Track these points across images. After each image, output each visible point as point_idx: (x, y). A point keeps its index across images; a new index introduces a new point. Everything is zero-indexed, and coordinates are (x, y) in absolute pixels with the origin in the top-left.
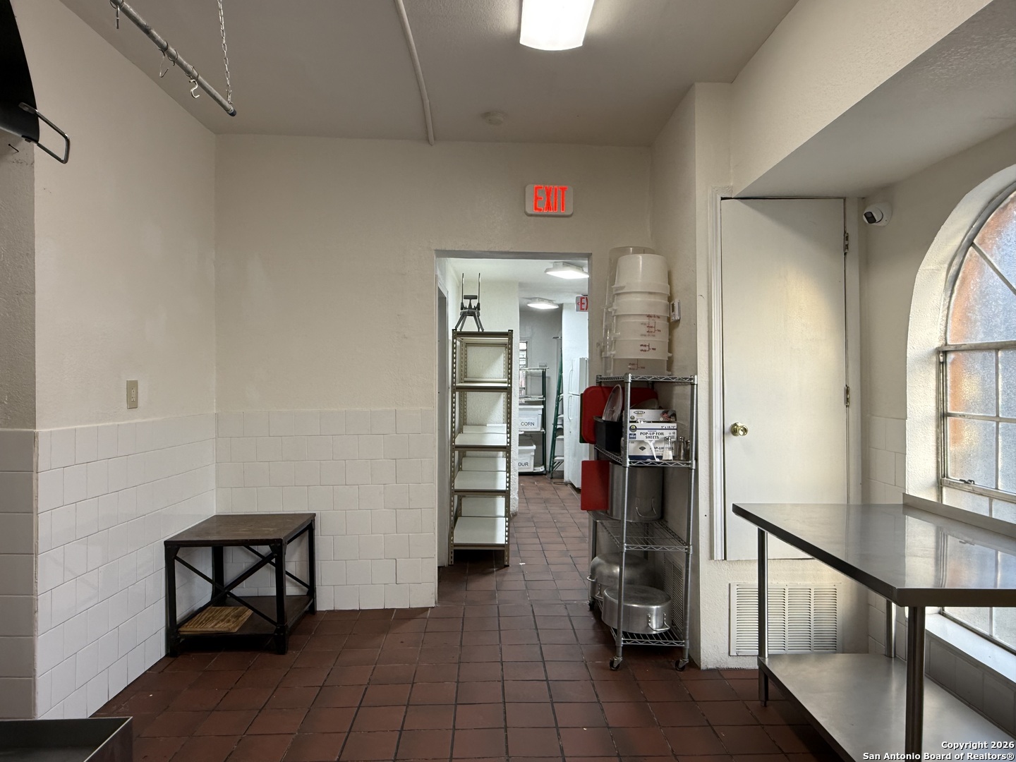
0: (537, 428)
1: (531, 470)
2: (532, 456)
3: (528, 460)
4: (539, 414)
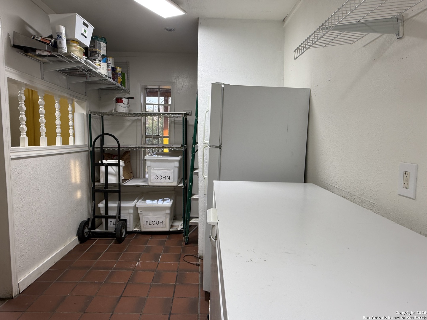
0: (173, 182)
1: (167, 229)
2: (167, 214)
3: (162, 219)
4: (175, 167)
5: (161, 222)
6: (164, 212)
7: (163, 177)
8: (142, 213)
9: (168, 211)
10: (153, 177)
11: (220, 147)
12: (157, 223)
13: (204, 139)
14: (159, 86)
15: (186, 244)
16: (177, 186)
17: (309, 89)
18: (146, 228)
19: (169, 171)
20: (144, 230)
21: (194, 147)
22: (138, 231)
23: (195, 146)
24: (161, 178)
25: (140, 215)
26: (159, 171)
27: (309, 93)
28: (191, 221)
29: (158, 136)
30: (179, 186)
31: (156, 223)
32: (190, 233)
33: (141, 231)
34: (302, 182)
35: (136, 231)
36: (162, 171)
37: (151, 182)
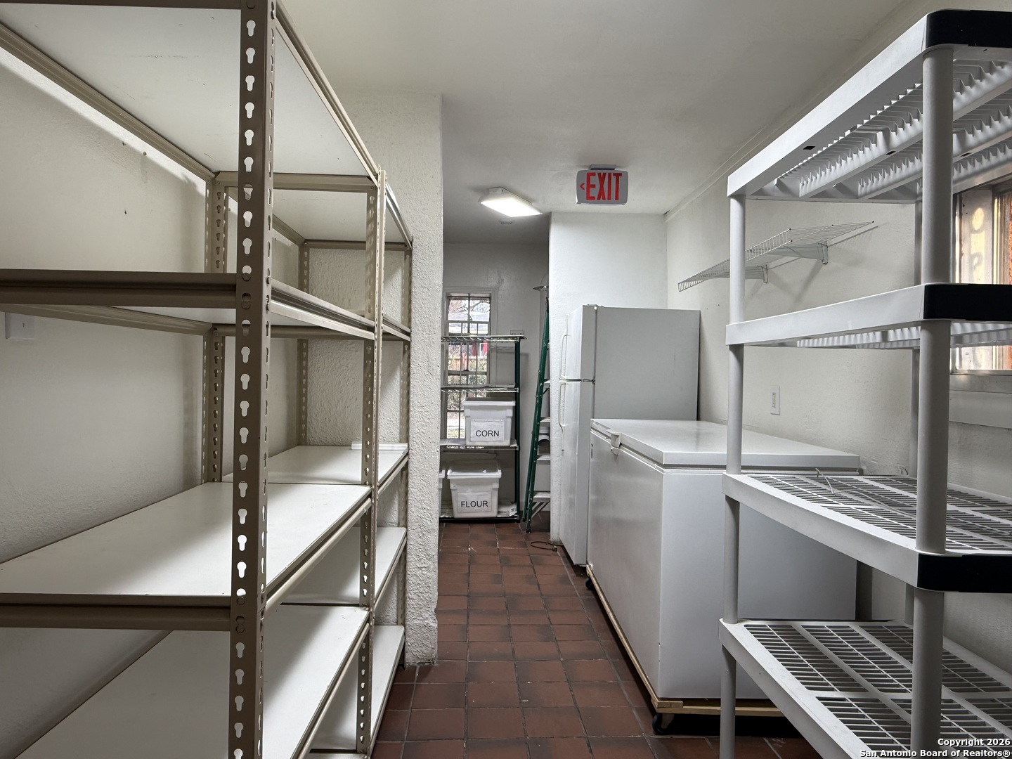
0: (503, 440)
1: (493, 514)
2: (494, 489)
3: (487, 498)
4: (508, 417)
5: (484, 503)
6: (489, 487)
7: (488, 433)
8: (455, 488)
9: (496, 486)
10: (473, 434)
11: (593, 381)
12: (479, 504)
13: (561, 373)
14: (469, 294)
15: (527, 532)
16: (509, 447)
17: (697, 311)
18: (461, 513)
19: (497, 424)
20: (457, 515)
21: (543, 386)
22: (449, 518)
23: (543, 384)
24: (485, 433)
25: (453, 493)
26: (483, 424)
27: (699, 316)
28: (535, 497)
29: (466, 373)
30: (512, 446)
31: (476, 504)
32: (533, 515)
33: (453, 518)
34: (694, 420)
35: (445, 518)
36: (486, 423)
37: (470, 441)
